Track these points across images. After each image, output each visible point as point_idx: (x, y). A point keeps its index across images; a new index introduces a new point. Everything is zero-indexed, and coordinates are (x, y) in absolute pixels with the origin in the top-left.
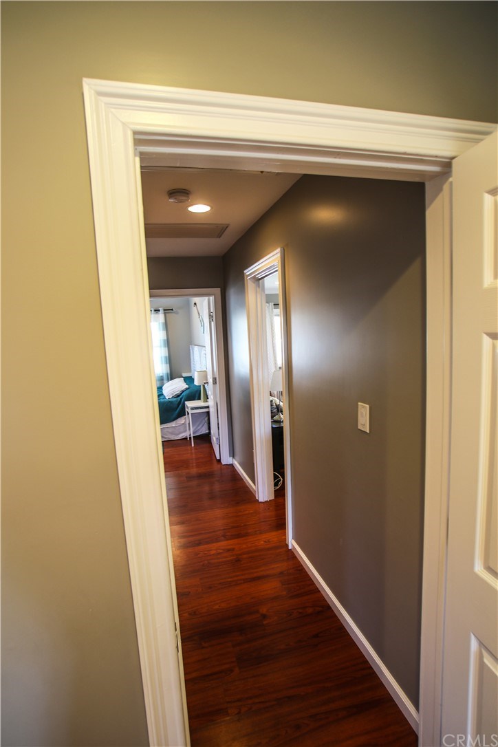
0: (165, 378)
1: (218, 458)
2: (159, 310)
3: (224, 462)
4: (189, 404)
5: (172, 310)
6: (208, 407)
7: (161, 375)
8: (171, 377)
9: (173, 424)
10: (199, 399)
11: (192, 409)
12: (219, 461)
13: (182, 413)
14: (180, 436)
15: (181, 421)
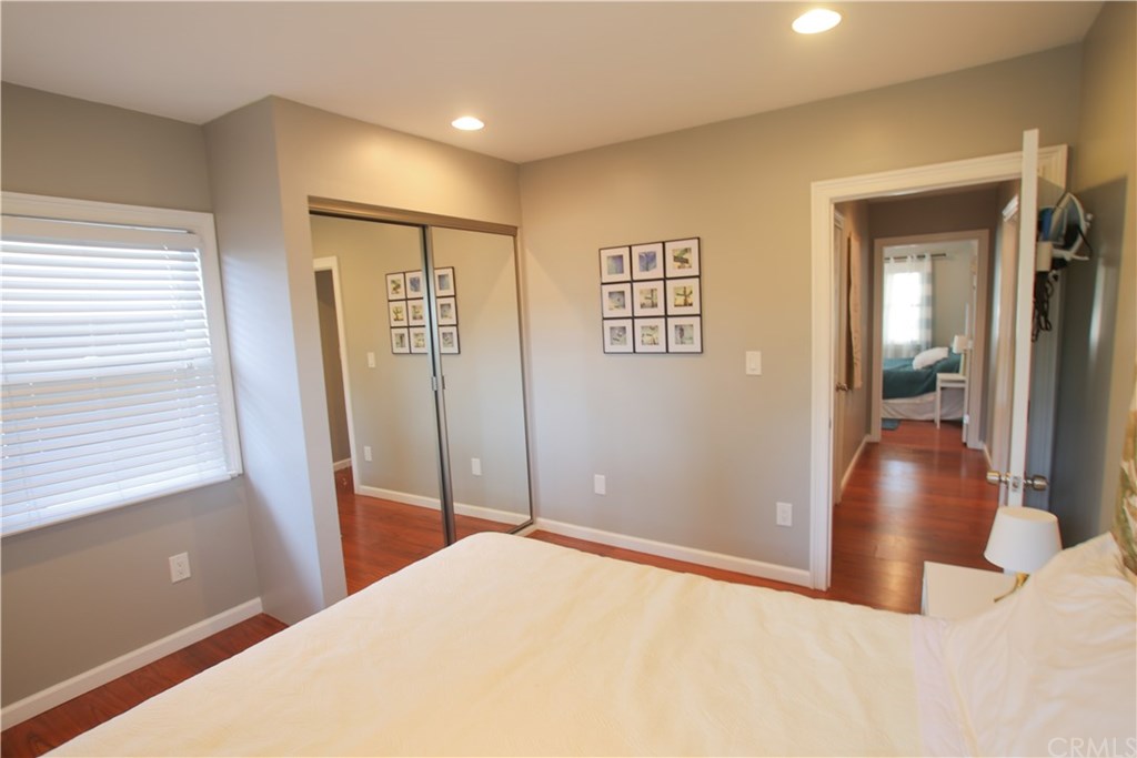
0: (924, 347)
1: (964, 440)
2: (924, 257)
3: (970, 445)
4: (940, 376)
5: (944, 255)
6: (963, 382)
7: (918, 343)
8: (933, 344)
9: (917, 400)
10: (957, 372)
11: (944, 381)
12: (965, 444)
13: (931, 388)
14: (924, 417)
15: (928, 397)
